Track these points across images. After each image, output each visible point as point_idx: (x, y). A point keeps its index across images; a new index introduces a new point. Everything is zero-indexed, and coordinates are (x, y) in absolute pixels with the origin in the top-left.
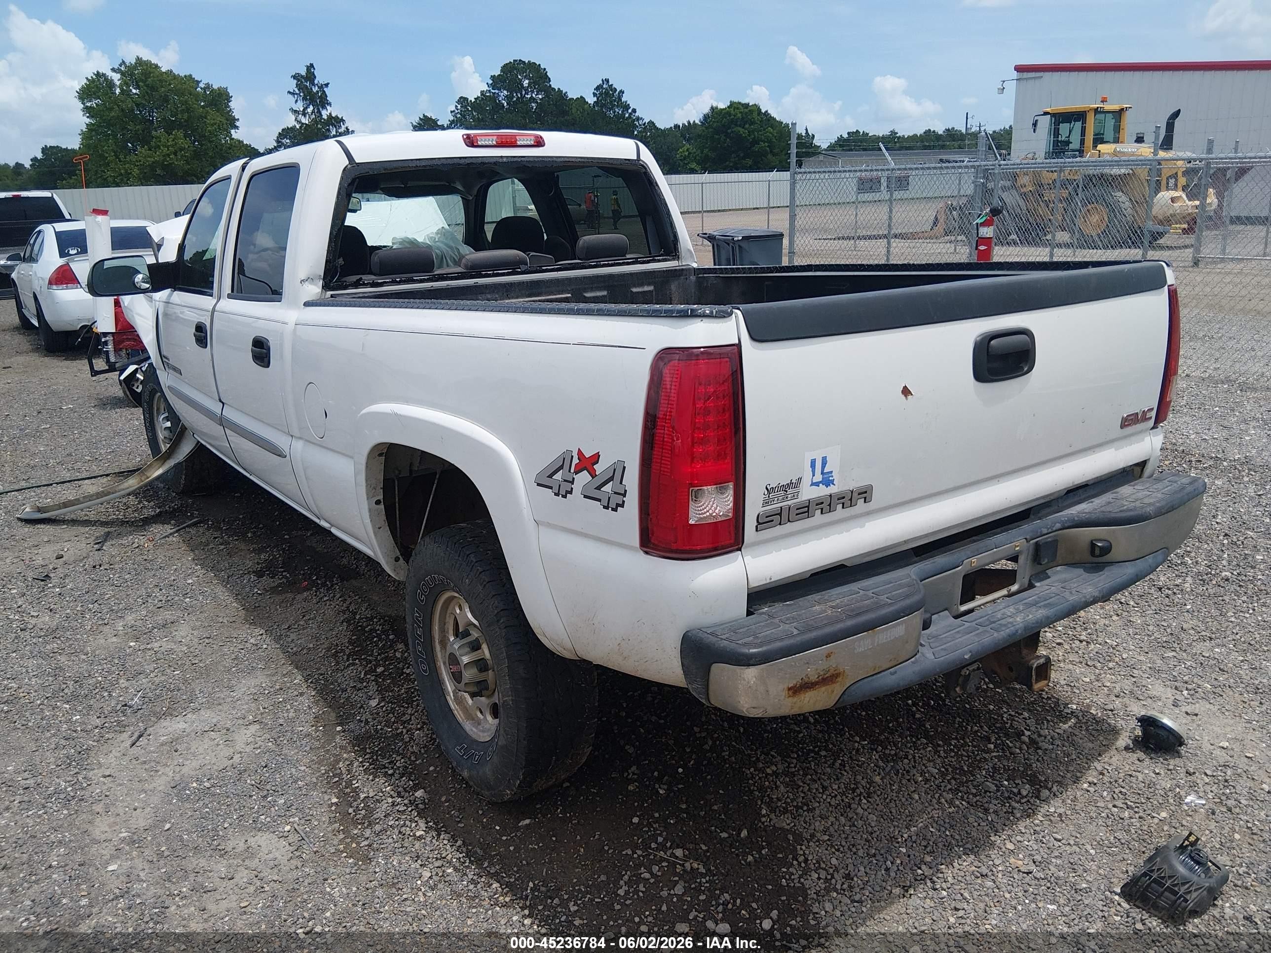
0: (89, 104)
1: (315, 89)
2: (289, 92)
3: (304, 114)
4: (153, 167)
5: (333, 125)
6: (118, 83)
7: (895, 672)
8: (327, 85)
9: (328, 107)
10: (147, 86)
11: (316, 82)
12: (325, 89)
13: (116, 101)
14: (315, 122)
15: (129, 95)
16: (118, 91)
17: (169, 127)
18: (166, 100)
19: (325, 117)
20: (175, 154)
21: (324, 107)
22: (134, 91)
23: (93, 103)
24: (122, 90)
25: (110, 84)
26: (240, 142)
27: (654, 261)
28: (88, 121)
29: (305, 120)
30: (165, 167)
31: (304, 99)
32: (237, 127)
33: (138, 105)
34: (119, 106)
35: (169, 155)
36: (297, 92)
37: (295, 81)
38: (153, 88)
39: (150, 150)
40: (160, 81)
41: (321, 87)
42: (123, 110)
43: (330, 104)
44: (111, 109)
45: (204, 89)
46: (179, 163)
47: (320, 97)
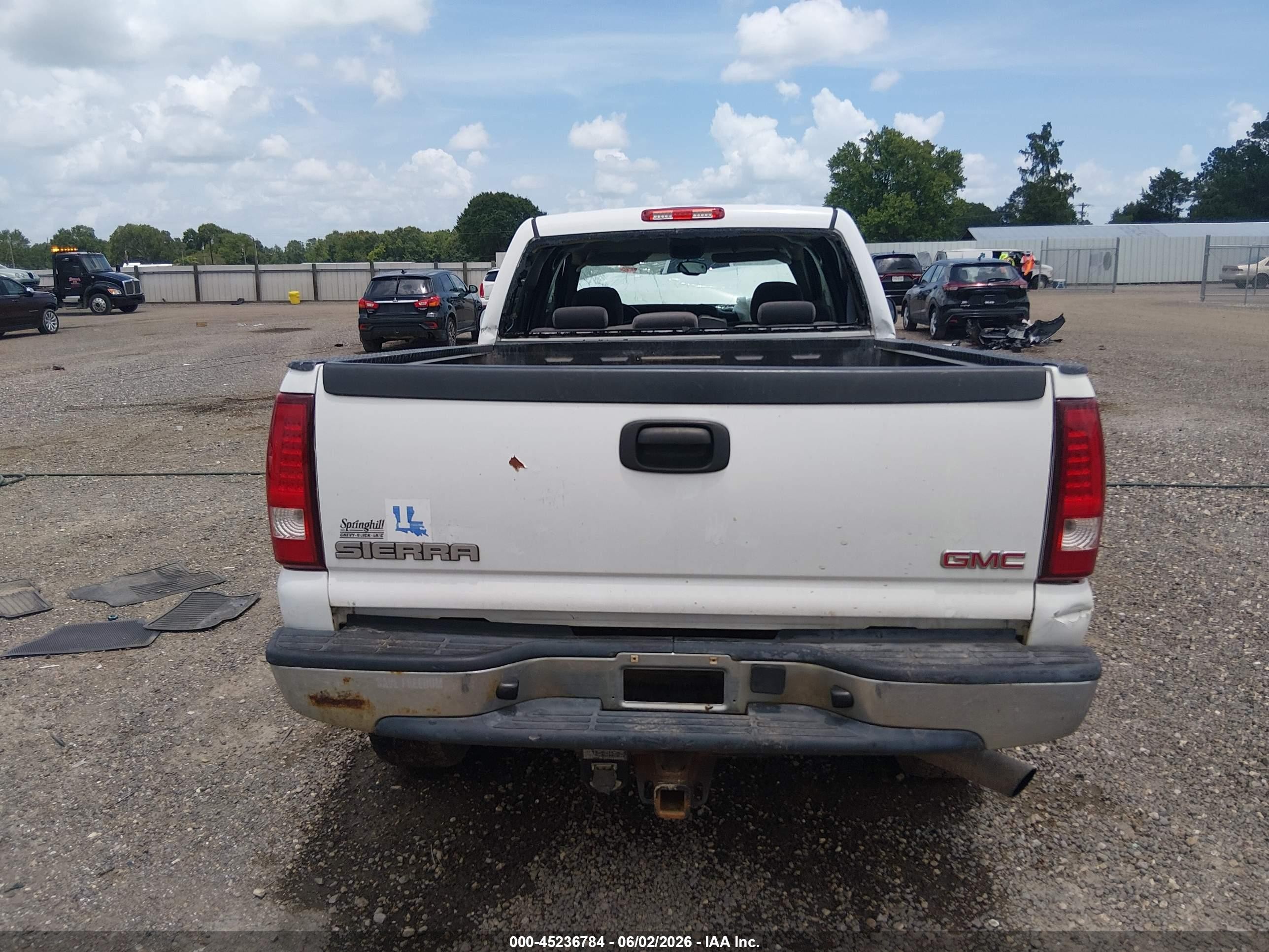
0: (836, 171)
1: (1048, 148)
2: (1022, 152)
3: (1032, 172)
4: (878, 226)
5: (1060, 182)
6: (863, 151)
7: (434, 723)
8: (1061, 143)
9: (1058, 165)
10: (888, 152)
11: (1050, 140)
12: (1059, 148)
13: (857, 167)
14: (1042, 180)
15: (870, 162)
16: (862, 158)
17: (900, 188)
18: (901, 164)
19: (1053, 174)
20: (900, 214)
21: (1054, 165)
22: (875, 158)
23: (839, 170)
24: (866, 158)
25: (857, 152)
26: (962, 201)
27: (837, 329)
28: (833, 185)
29: (1031, 179)
30: (888, 227)
31: (1036, 157)
32: (963, 187)
33: (876, 170)
34: (860, 172)
35: (893, 215)
36: (1030, 151)
37: (1029, 141)
38: (892, 154)
39: (879, 210)
40: (900, 147)
41: (1055, 146)
42: (862, 176)
43: (1061, 162)
44: (853, 175)
45: (939, 153)
46: (901, 222)
47: (1052, 156)
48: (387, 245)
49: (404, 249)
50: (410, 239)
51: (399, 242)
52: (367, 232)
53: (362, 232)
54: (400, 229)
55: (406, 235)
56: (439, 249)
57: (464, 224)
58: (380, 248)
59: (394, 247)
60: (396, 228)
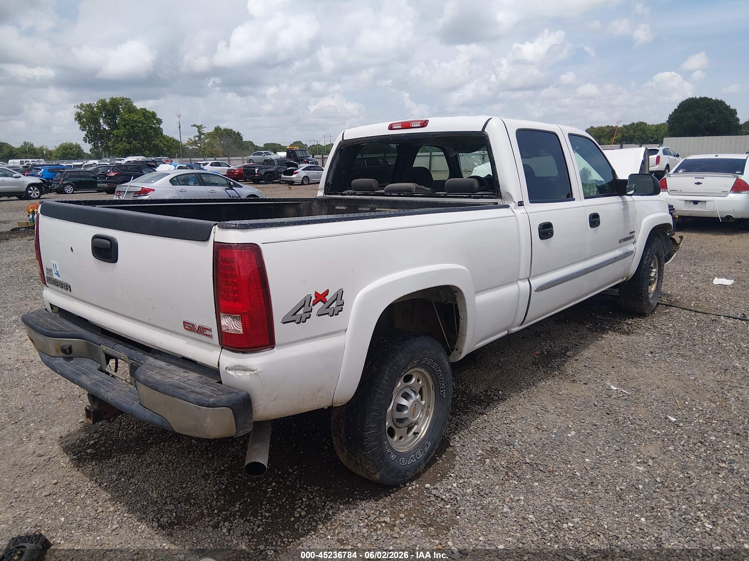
48: (623, 134)
49: (634, 136)
50: (639, 130)
51: (631, 132)
52: (612, 127)
53: (608, 127)
54: (633, 124)
55: (637, 127)
56: (658, 135)
57: (673, 118)
58: (619, 136)
59: (627, 135)
60: (631, 123)
